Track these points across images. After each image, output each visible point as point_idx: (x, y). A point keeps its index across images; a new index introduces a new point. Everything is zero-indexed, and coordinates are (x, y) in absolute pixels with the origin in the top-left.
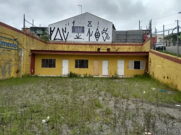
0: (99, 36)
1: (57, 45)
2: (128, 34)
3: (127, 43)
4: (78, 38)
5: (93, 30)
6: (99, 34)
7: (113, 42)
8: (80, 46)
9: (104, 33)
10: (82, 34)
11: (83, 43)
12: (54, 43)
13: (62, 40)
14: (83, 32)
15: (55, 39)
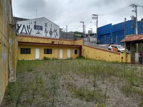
0: (52, 34)
1: (23, 37)
2: (67, 34)
3: (67, 40)
4: (38, 33)
5: (48, 29)
6: (52, 32)
7: (60, 38)
8: (40, 39)
9: (55, 32)
10: (41, 31)
11: (42, 37)
12: (21, 36)
13: (27, 34)
14: (42, 29)
15: (21, 33)
